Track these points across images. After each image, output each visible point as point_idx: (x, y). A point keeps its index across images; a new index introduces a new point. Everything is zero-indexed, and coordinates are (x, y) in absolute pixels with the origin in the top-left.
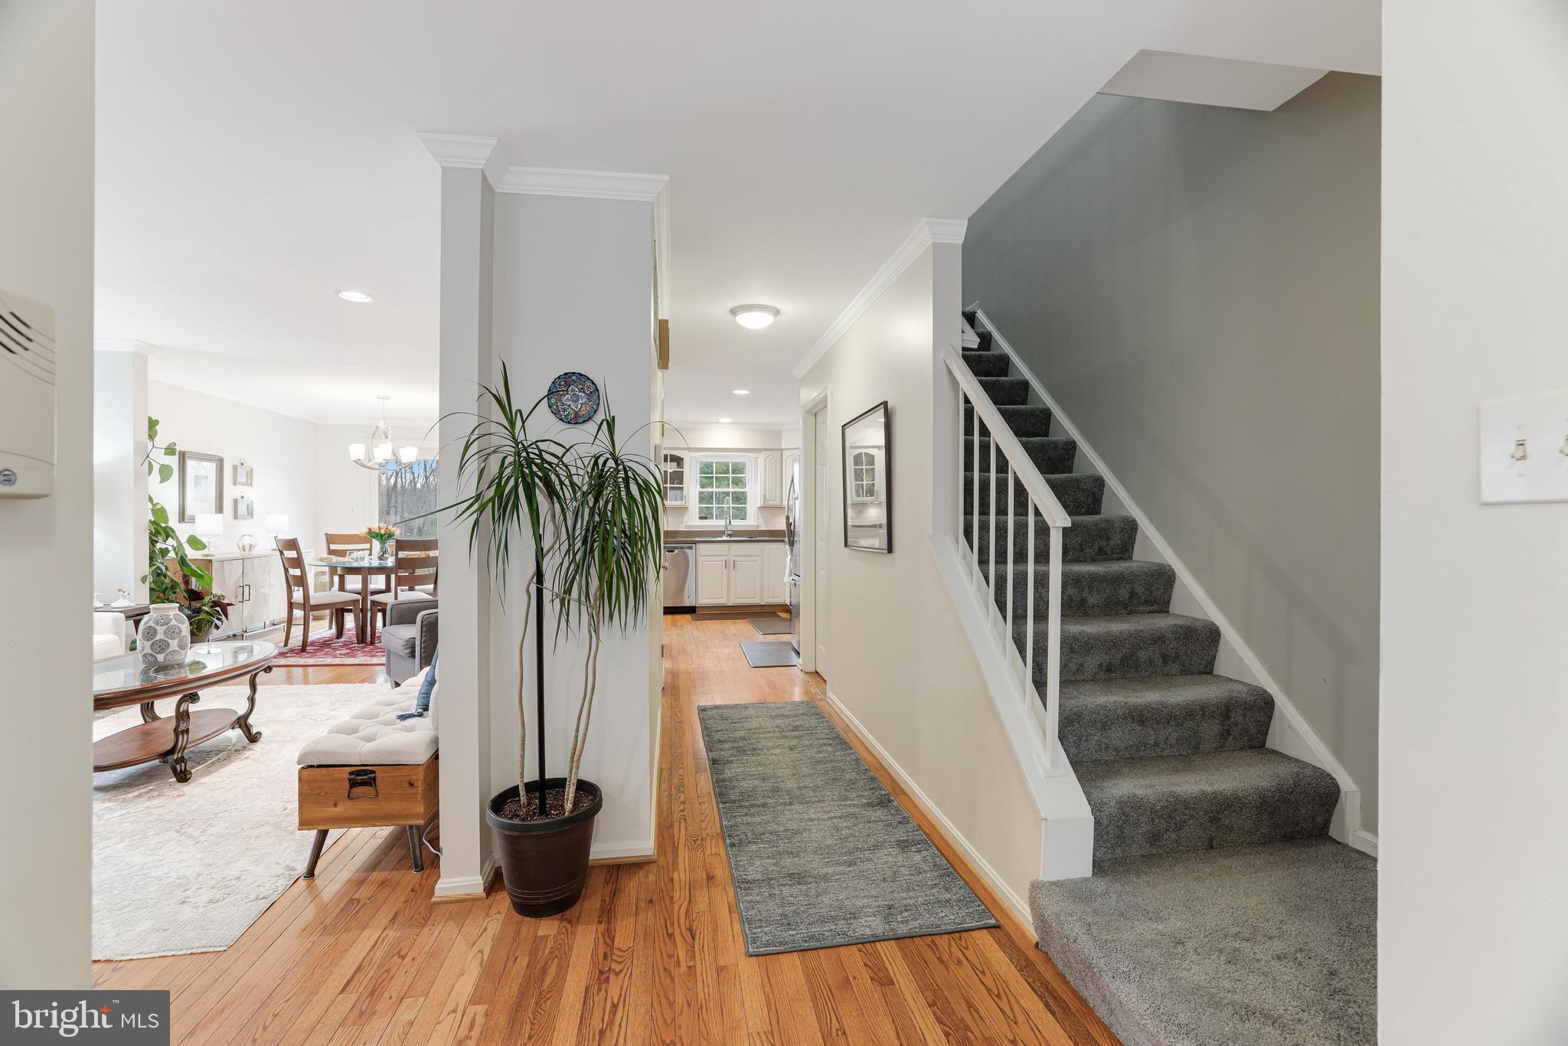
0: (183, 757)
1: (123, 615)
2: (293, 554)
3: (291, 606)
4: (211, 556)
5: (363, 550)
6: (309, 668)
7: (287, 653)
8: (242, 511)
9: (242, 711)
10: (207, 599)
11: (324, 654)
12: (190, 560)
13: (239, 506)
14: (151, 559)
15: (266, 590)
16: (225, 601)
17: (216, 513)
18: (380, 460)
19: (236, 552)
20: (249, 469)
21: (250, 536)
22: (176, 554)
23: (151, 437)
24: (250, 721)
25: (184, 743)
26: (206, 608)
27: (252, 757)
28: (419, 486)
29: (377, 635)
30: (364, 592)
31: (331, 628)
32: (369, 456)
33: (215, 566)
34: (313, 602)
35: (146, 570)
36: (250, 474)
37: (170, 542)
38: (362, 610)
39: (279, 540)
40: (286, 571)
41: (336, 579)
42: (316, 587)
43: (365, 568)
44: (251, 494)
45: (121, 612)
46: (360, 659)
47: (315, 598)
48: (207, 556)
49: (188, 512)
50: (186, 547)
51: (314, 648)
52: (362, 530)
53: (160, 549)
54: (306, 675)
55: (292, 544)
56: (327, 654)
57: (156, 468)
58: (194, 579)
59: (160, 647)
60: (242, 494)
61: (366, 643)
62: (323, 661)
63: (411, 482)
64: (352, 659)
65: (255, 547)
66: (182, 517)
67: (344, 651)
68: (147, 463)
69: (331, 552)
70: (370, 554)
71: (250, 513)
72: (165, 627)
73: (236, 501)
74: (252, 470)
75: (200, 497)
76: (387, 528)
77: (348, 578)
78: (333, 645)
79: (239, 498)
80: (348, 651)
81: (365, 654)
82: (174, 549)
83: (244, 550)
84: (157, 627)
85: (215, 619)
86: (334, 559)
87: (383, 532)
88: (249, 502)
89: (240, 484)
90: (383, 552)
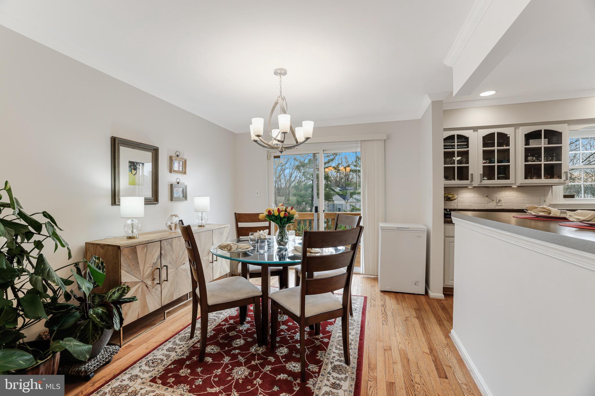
8: (178, 194)
13: (175, 190)
20: (184, 160)
36: (184, 164)
44: (185, 180)
49: (120, 195)
60: (178, 181)
66: (114, 200)
69: (239, 229)
71: (185, 196)
73: (170, 186)
74: (185, 161)
76: (286, 211)
79: (174, 183)
83: (171, 229)
87: (282, 214)
88: (184, 187)
89: (175, 171)
90: (282, 236)
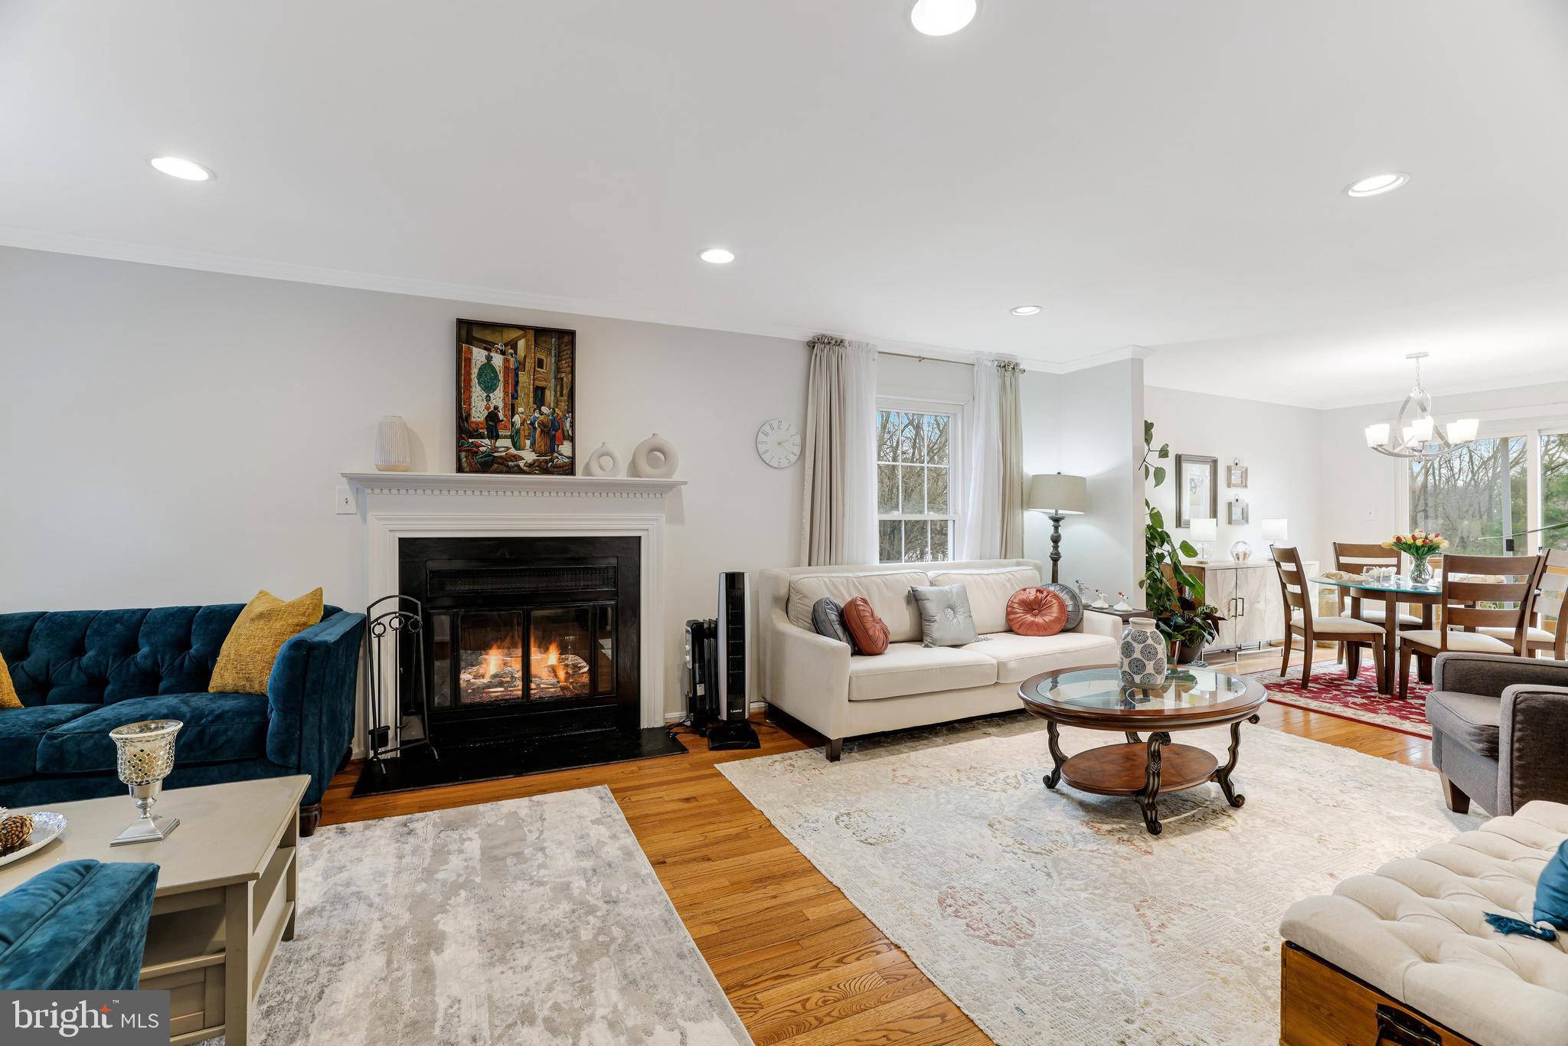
0: (1153, 803)
1: (1120, 619)
2: (1291, 567)
3: (1289, 629)
4: (1205, 563)
5: (1387, 566)
6: (1312, 714)
7: (1283, 686)
8: (1237, 516)
9: (1223, 760)
10: (1199, 610)
11: (1331, 699)
12: (1184, 567)
13: (1233, 509)
14: (1148, 563)
15: (1261, 606)
16: (1217, 615)
17: (1210, 517)
18: (1414, 444)
19: (1231, 561)
20: (1244, 469)
21: (1245, 543)
22: (1171, 560)
23: (1148, 440)
24: (1233, 776)
25: (1155, 787)
26: (1198, 620)
27: (1231, 829)
28: (1460, 483)
29: (1409, 685)
30: (1389, 623)
31: (1340, 662)
32: (1395, 439)
33: (1208, 574)
34: (1316, 628)
35: (1142, 574)
36: (1245, 474)
37: (1166, 547)
38: (1386, 647)
39: (1274, 549)
40: (1284, 586)
41: (1348, 601)
42: (1320, 608)
43: (1391, 592)
44: (1246, 496)
45: (1120, 616)
46: (1383, 718)
47: (1320, 623)
48: (1201, 563)
49: (1185, 517)
50: (1179, 552)
51: (1318, 686)
52: (1386, 540)
53: (1157, 554)
54: (1307, 722)
55: (1291, 555)
56: (1335, 698)
57: (1152, 471)
58: (1187, 588)
59: (1137, 666)
60: (1237, 498)
61: (1392, 694)
62: (1329, 708)
63: (1448, 481)
64: (1372, 715)
65: (1250, 555)
66: (1179, 523)
67: (1359, 700)
68: (1143, 467)
69: (1341, 567)
70: (1398, 572)
71: (1245, 518)
72: (1142, 645)
73: (1230, 505)
74: (1246, 470)
75: (1196, 499)
76: (1426, 539)
77: (1365, 602)
78: (1343, 687)
79: (1234, 501)
80: (1364, 701)
81: (1392, 711)
82: (1170, 554)
83: (1238, 559)
84: (1135, 644)
85: (1206, 634)
86: (1346, 576)
87: (1419, 543)
88: (1244, 506)
89: (1235, 486)
90: (1420, 571)
